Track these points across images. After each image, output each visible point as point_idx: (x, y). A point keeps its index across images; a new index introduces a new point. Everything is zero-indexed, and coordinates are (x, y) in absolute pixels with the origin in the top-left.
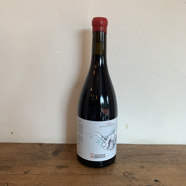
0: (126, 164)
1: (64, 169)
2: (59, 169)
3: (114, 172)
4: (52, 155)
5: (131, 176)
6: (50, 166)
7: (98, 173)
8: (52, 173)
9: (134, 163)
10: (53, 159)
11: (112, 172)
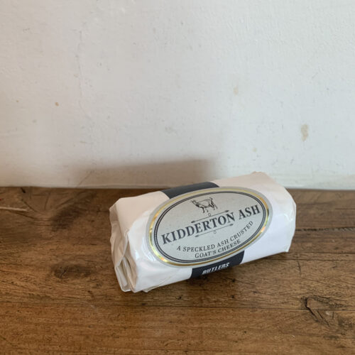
0: (308, 263)
1: (78, 281)
3: (264, 296)
4: (52, 225)
5: (336, 316)
6: (32, 266)
7: (202, 301)
8: (31, 296)
9: (336, 257)
10: (50, 239)
11: (256, 295)
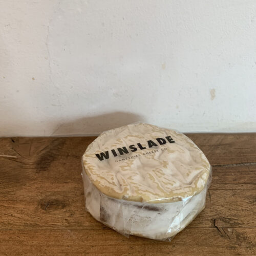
2: (44, 213)
